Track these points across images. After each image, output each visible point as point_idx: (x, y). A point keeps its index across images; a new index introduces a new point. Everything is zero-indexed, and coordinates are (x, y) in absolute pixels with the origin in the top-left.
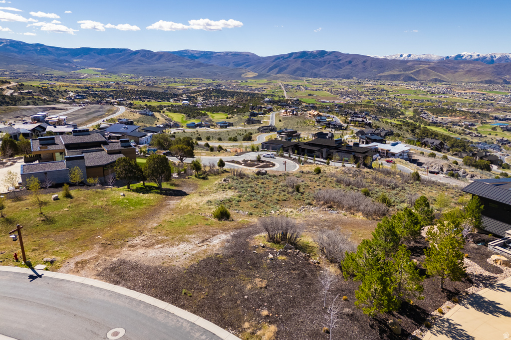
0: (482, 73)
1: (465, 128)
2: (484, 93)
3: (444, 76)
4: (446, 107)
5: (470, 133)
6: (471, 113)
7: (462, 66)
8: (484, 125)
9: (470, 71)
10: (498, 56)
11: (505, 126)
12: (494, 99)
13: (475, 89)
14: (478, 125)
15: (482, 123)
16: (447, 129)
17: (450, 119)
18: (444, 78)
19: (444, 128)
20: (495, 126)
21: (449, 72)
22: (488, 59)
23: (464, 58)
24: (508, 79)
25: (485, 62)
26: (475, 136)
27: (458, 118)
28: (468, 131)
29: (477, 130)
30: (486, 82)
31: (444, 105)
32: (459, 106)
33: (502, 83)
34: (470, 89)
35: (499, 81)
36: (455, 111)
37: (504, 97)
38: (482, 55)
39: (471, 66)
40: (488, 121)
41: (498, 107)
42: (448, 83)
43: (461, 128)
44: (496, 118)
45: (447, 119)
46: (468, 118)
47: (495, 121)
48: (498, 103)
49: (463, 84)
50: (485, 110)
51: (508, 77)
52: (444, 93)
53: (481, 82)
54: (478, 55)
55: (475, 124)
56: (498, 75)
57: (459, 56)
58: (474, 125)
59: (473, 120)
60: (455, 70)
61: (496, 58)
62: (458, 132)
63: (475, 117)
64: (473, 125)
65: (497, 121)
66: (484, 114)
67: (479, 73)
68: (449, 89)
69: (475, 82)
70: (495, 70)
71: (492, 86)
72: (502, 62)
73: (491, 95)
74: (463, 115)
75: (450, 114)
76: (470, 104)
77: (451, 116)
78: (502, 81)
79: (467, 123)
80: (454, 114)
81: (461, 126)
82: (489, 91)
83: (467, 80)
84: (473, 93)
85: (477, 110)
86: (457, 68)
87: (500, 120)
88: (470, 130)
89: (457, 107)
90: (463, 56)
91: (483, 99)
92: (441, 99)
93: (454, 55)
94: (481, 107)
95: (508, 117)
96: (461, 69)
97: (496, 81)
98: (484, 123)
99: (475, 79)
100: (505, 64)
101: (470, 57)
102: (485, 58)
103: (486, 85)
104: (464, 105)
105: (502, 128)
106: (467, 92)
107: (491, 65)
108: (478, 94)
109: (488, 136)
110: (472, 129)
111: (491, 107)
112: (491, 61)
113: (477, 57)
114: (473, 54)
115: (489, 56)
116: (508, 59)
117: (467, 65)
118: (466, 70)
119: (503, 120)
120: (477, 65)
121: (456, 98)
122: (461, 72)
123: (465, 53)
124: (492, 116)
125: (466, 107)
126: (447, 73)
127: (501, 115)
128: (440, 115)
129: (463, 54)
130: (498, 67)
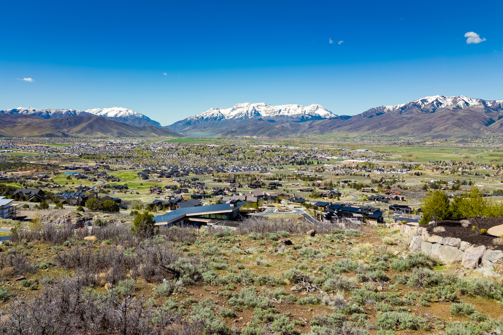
0: (41, 127)
1: (41, 180)
2: (47, 146)
3: (3, 131)
4: (12, 162)
5: (47, 185)
6: (42, 165)
7: (20, 120)
8: (57, 175)
9: (29, 125)
10: (53, 112)
11: (78, 174)
12: (59, 151)
13: (38, 143)
14: (52, 177)
15: (55, 174)
16: (21, 183)
17: (20, 173)
18: (3, 133)
19: (17, 183)
20: (68, 175)
21: (7, 126)
22: (44, 114)
23: (20, 112)
24: (66, 132)
25: (42, 117)
26: (54, 188)
27: (29, 171)
28: (44, 183)
29: (53, 182)
30: (47, 135)
31: (10, 160)
32: (26, 159)
33: (61, 136)
34: (32, 143)
35: (58, 134)
36: (24, 164)
37: (67, 148)
38: (38, 110)
39: (29, 120)
40: (60, 171)
41: (64, 157)
42: (9, 138)
43: (36, 182)
44: (67, 168)
45: (17, 174)
46: (40, 170)
47: (66, 171)
48: (63, 155)
49: (24, 138)
50: (54, 162)
51: (65, 130)
52: (6, 148)
53: (42, 136)
54: (34, 110)
55: (49, 175)
56: (56, 128)
57: (14, 111)
58: (48, 177)
59: (46, 172)
60: (14, 124)
61: (52, 113)
62: (34, 185)
63: (46, 169)
64: (46, 177)
65: (69, 170)
66: (55, 165)
67: (39, 127)
68: (11, 144)
69: (36, 136)
70: (53, 124)
71: (53, 139)
72: (57, 117)
73: (54, 147)
74: (34, 168)
75: (20, 168)
76: (37, 157)
77: (21, 170)
78: (61, 134)
79: (41, 175)
80: (23, 167)
81: (35, 179)
82: (51, 144)
83: (27, 134)
84: (37, 146)
85: (46, 162)
86: (15, 123)
87: (71, 169)
88: (46, 182)
89: (24, 161)
90: (19, 111)
91: (48, 152)
92: (4, 154)
93: (9, 110)
94: (49, 159)
95: (77, 166)
96: (19, 123)
97: (56, 134)
98: (57, 174)
99: (36, 133)
100: (61, 119)
101: (26, 112)
102: (41, 113)
103: (47, 139)
104: (31, 158)
105: (76, 176)
106: (30, 145)
107: (48, 120)
108: (42, 147)
109: (66, 186)
110: (48, 181)
111: (58, 158)
112: (47, 116)
113: (33, 112)
114: (28, 109)
115: (45, 112)
116: (62, 114)
117: (25, 119)
118: (25, 124)
119: (73, 169)
120: (35, 120)
121: (21, 152)
122: (19, 126)
123: (21, 108)
124: (62, 167)
125: (34, 160)
126: (5, 127)
127: (70, 165)
128: (8, 170)
129: (18, 109)
130: (55, 121)
